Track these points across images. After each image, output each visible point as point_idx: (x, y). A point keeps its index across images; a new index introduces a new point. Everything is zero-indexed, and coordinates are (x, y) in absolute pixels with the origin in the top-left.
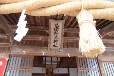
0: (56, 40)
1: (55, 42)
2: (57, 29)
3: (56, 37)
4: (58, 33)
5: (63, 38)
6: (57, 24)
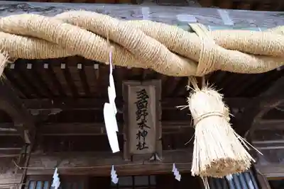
1: (142, 138)
2: (144, 104)
3: (142, 125)
4: (147, 114)
5: (160, 126)
6: (144, 90)
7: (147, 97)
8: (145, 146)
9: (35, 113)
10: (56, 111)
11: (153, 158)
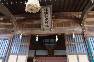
0: (46, 21)
1: (47, 24)
2: (47, 13)
3: (46, 19)
4: (48, 16)
5: (52, 21)
6: (47, 9)
7: (48, 11)
8: (48, 26)
9: (17, 18)
10: (23, 18)
11: (50, 29)
